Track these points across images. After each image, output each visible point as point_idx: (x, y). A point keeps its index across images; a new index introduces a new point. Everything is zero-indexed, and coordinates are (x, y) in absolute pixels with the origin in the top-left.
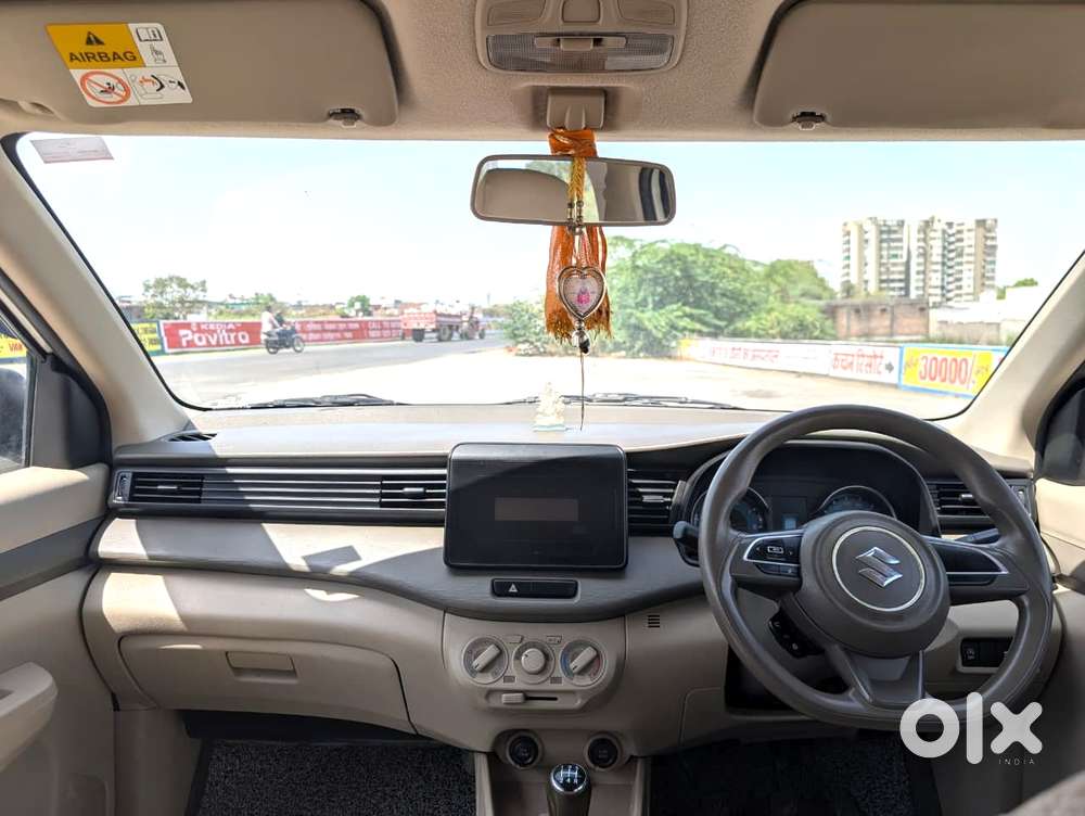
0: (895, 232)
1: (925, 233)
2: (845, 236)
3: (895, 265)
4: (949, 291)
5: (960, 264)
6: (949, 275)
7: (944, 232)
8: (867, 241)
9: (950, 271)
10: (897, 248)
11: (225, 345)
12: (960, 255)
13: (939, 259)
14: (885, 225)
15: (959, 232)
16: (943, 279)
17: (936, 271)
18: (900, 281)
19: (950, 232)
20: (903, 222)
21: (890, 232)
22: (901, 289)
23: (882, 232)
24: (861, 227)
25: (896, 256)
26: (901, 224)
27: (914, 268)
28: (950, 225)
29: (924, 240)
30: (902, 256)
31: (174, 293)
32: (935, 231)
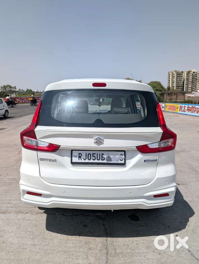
0: (181, 74)
1: (188, 75)
2: (169, 75)
3: (180, 82)
4: (193, 89)
5: (196, 82)
6: (193, 85)
7: (193, 74)
8: (174, 77)
9: (194, 84)
10: (181, 78)
11: (26, 102)
12: (196, 80)
13: (191, 81)
14: (179, 72)
15: (196, 74)
16: (192, 86)
17: (190, 84)
18: (182, 86)
19: (194, 74)
20: (183, 72)
21: (179, 74)
22: (182, 88)
23: (178, 74)
24: (173, 73)
25: (181, 80)
26: (182, 72)
27: (185, 83)
28: (194, 72)
29: (188, 76)
30: (182, 81)
31: (8, 89)
32: (191, 74)
